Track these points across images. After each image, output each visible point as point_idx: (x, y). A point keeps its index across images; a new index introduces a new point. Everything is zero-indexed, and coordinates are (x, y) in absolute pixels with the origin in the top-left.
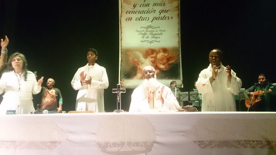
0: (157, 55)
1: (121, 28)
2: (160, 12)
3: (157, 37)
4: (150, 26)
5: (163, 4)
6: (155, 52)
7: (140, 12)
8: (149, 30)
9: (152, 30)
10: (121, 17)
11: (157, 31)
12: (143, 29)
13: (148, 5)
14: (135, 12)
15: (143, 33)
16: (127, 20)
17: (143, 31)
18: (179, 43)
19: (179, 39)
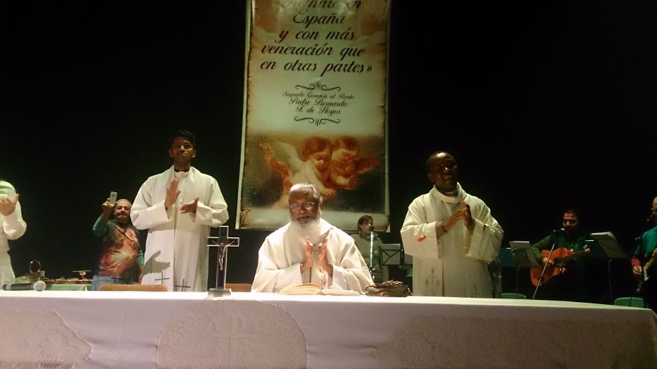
0: (331, 153)
1: (248, 86)
2: (344, 53)
3: (334, 112)
4: (318, 85)
5: (350, 36)
6: (328, 146)
7: (294, 51)
8: (314, 94)
9: (322, 94)
10: (249, 60)
11: (333, 97)
12: (301, 90)
13: (315, 35)
14: (282, 50)
15: (301, 99)
16: (264, 66)
17: (301, 95)
18: (384, 127)
19: (385, 119)
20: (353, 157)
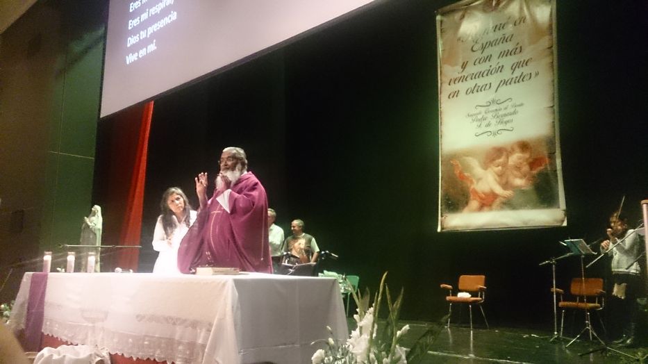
0: (508, 158)
2: (514, 67)
3: (508, 121)
4: (493, 102)
5: (518, 50)
6: (505, 153)
7: (473, 76)
8: (490, 110)
9: (498, 108)
10: (440, 94)
11: (506, 108)
12: (480, 109)
13: (489, 58)
14: (464, 79)
15: (480, 117)
16: (451, 96)
17: (480, 113)
18: (554, 127)
19: (554, 119)
20: (527, 159)
